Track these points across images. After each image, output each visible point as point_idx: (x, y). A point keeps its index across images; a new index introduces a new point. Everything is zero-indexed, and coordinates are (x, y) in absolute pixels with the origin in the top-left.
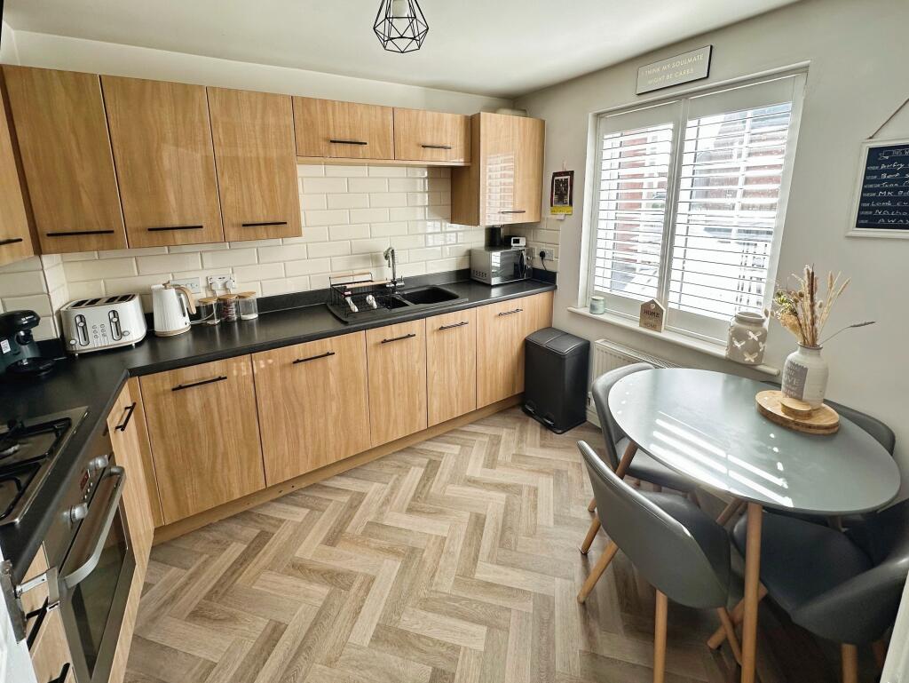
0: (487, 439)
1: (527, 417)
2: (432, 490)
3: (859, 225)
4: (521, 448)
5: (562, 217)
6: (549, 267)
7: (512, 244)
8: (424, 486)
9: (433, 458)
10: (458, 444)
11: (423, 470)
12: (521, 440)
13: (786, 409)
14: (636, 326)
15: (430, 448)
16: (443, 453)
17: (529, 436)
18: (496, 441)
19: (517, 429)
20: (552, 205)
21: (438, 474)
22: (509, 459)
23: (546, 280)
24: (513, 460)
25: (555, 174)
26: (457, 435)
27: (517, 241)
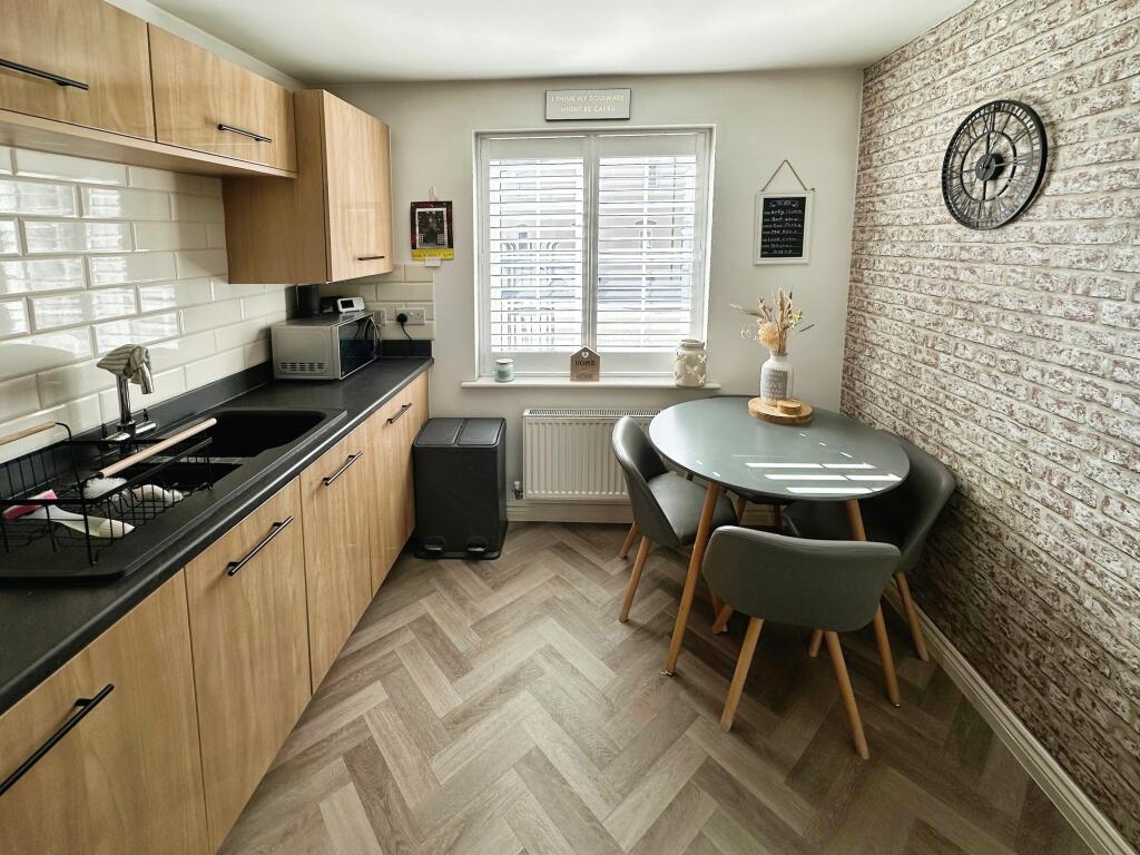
0: (410, 636)
1: (433, 563)
2: (411, 804)
3: (763, 256)
4: (473, 611)
5: (438, 264)
6: (416, 334)
7: (341, 309)
8: (387, 811)
9: (349, 745)
10: (370, 682)
11: (351, 786)
12: (462, 601)
13: (787, 410)
14: (567, 382)
15: (320, 734)
16: (361, 719)
17: (464, 586)
18: (427, 629)
19: (439, 588)
20: (414, 247)
21: (390, 763)
22: (475, 637)
23: (415, 353)
24: (482, 634)
25: (415, 205)
26: (354, 668)
27: (348, 304)
